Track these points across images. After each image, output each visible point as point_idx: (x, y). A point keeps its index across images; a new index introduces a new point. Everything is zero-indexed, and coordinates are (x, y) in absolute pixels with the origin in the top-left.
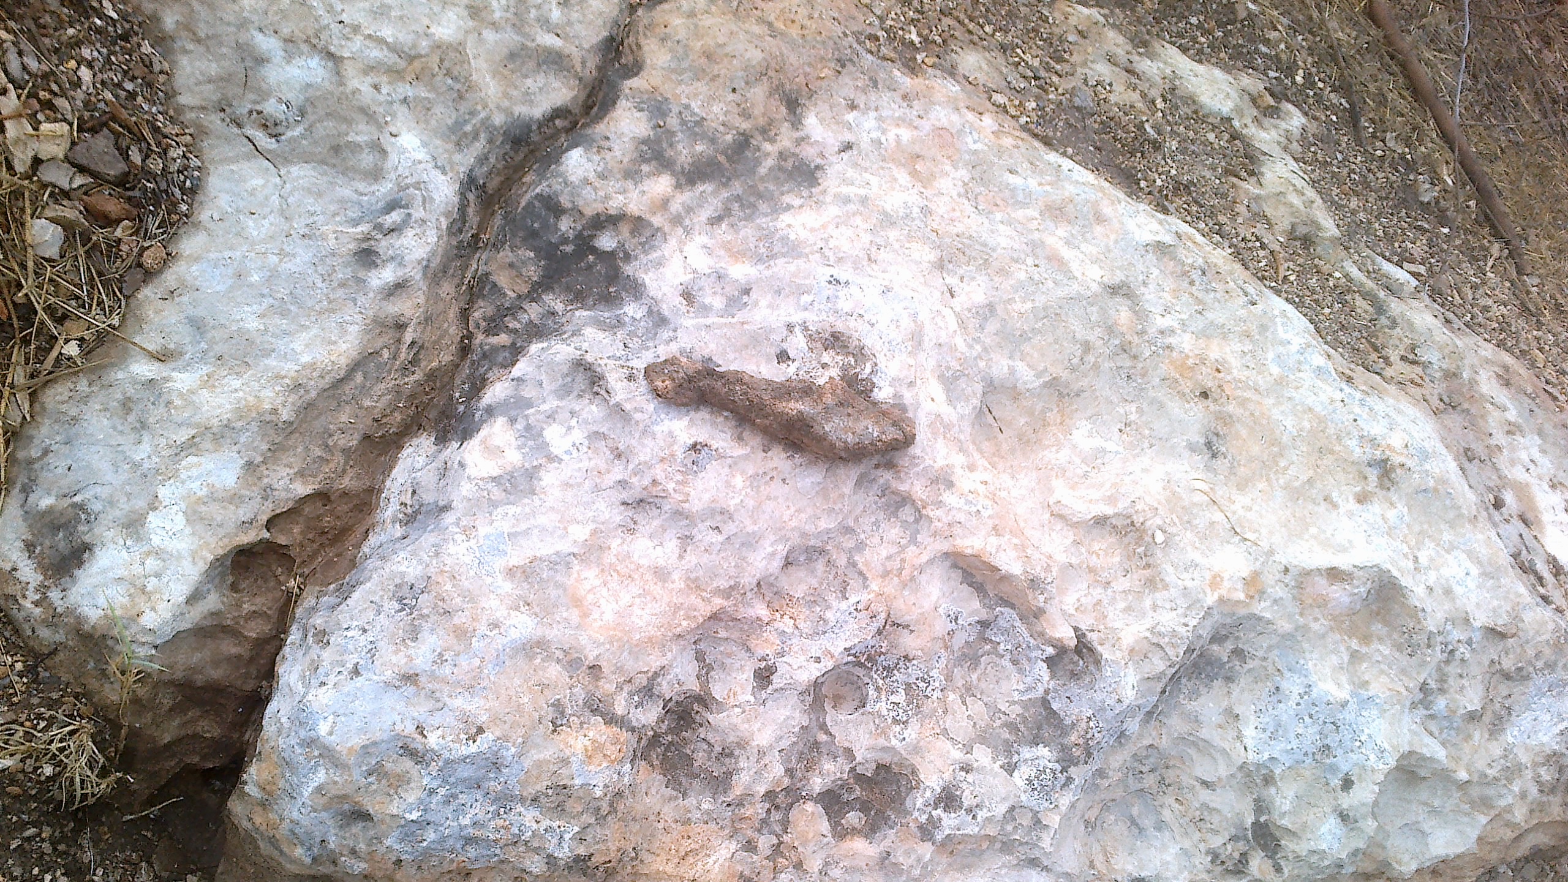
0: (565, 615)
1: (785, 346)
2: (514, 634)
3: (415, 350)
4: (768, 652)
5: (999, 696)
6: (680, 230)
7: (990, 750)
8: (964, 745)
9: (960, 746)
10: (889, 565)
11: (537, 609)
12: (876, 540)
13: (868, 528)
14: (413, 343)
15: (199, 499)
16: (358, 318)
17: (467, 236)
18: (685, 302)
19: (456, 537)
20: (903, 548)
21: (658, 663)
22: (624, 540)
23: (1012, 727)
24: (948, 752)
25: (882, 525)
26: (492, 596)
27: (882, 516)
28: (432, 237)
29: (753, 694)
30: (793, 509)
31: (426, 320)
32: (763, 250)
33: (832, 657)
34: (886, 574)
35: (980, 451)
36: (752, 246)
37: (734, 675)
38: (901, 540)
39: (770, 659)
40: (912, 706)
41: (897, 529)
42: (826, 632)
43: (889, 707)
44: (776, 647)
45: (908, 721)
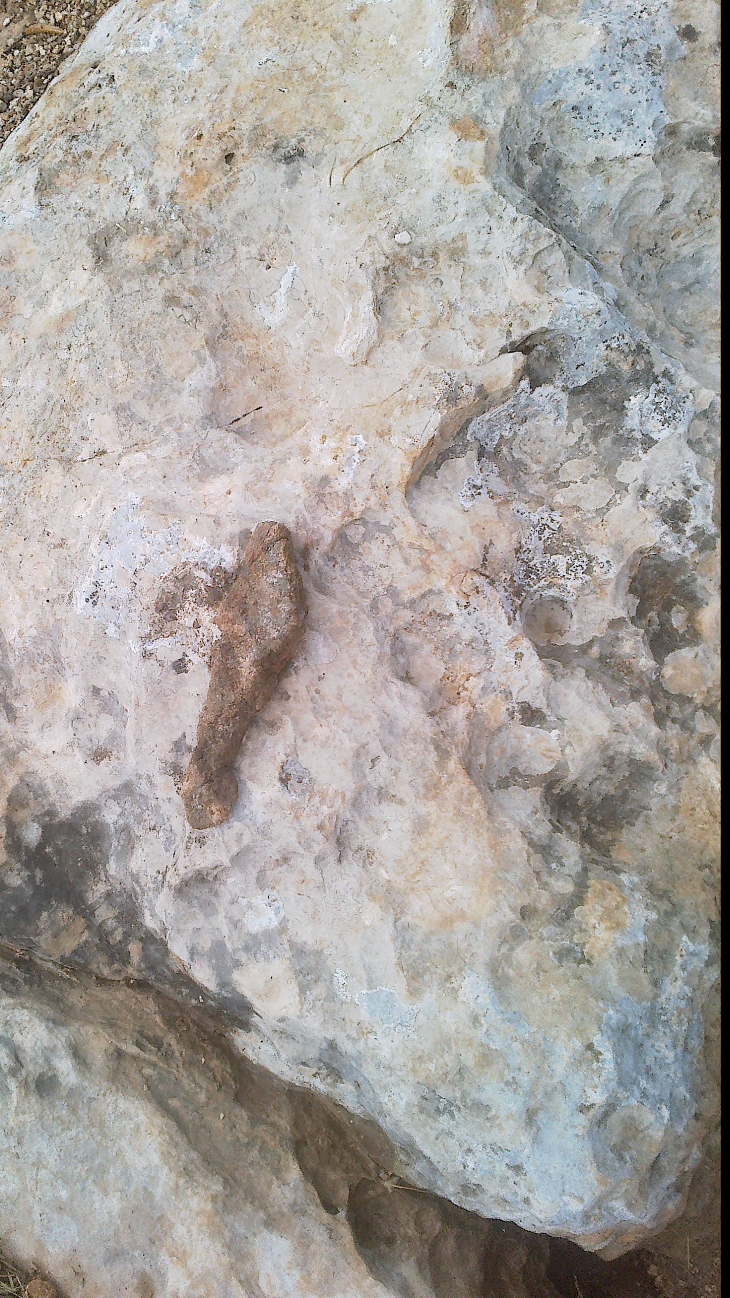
0: (460, 936)
1: (168, 664)
2: (485, 999)
3: (146, 1043)
4: (504, 709)
5: (559, 441)
6: (22, 755)
7: (623, 462)
8: (617, 492)
9: (617, 496)
10: (415, 562)
11: (455, 968)
12: (384, 573)
13: (371, 582)
14: (138, 1044)
15: (303, 1278)
16: (110, 1098)
17: (19, 974)
18: (106, 760)
19: (370, 1045)
20: (396, 543)
21: (519, 840)
22: (380, 863)
24: (624, 511)
25: (367, 563)
26: (441, 1018)
27: (356, 563)
28: (22, 1015)
29: (550, 729)
30: (352, 671)
31: (112, 1025)
32: (47, 666)
33: (516, 639)
34: (426, 568)
35: (284, 438)
36: (41, 676)
37: (525, 747)
38: (385, 544)
39: (513, 707)
40: (571, 550)
41: (372, 547)
42: (486, 642)
43: (572, 577)
44: (499, 700)
45: (588, 556)
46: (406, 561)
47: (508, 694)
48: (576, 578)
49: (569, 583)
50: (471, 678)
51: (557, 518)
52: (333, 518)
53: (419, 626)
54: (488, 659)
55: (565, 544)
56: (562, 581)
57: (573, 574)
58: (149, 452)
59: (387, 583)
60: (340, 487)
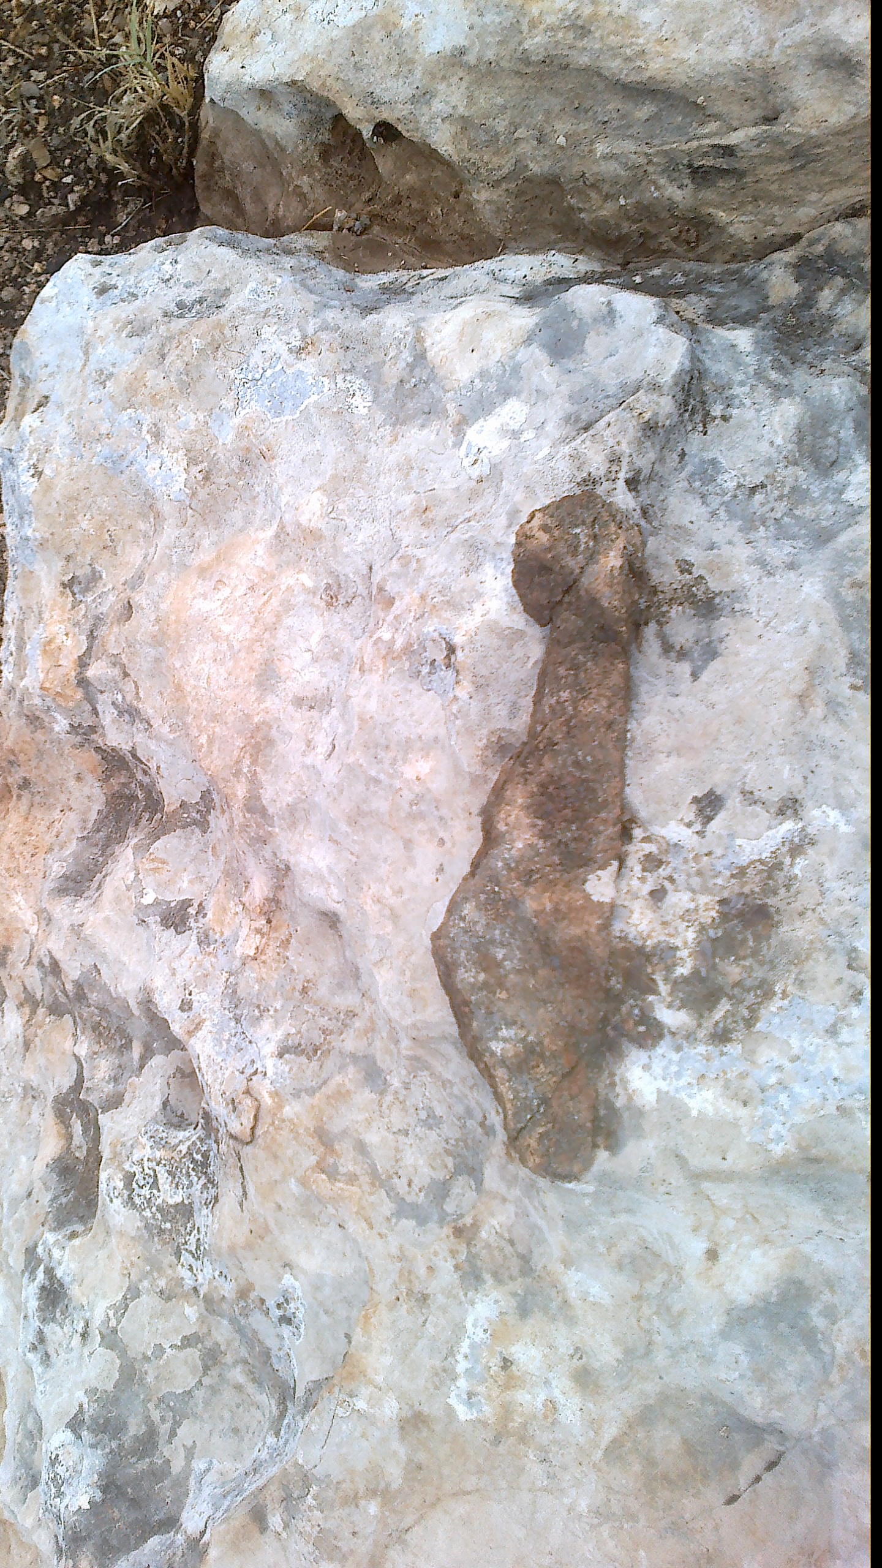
0: (206, 542)
2: (151, 467)
4: (210, 916)
7: (110, 1387)
8: (114, 1331)
9: (113, 1323)
10: (345, 1147)
11: (202, 494)
12: (397, 1119)
19: (296, 332)
20: (378, 1180)
22: (313, 592)
23: (148, 1443)
24: (104, 1297)
26: (201, 415)
29: (157, 903)
34: (324, 1138)
37: (191, 867)
38: (404, 1181)
39: (196, 921)
40: (159, 1216)
41: (426, 1170)
42: (238, 1021)
43: (146, 1164)
44: (217, 929)
45: (134, 1206)
46: (361, 1148)
47: (204, 940)
48: (142, 1163)
49: (147, 1152)
50: (252, 953)
51: (185, 1273)
52: (494, 1222)
53: (331, 1025)
54: (235, 992)
55: (168, 1225)
56: (158, 1154)
57: (147, 1171)
59: (389, 1098)
60: (495, 1294)
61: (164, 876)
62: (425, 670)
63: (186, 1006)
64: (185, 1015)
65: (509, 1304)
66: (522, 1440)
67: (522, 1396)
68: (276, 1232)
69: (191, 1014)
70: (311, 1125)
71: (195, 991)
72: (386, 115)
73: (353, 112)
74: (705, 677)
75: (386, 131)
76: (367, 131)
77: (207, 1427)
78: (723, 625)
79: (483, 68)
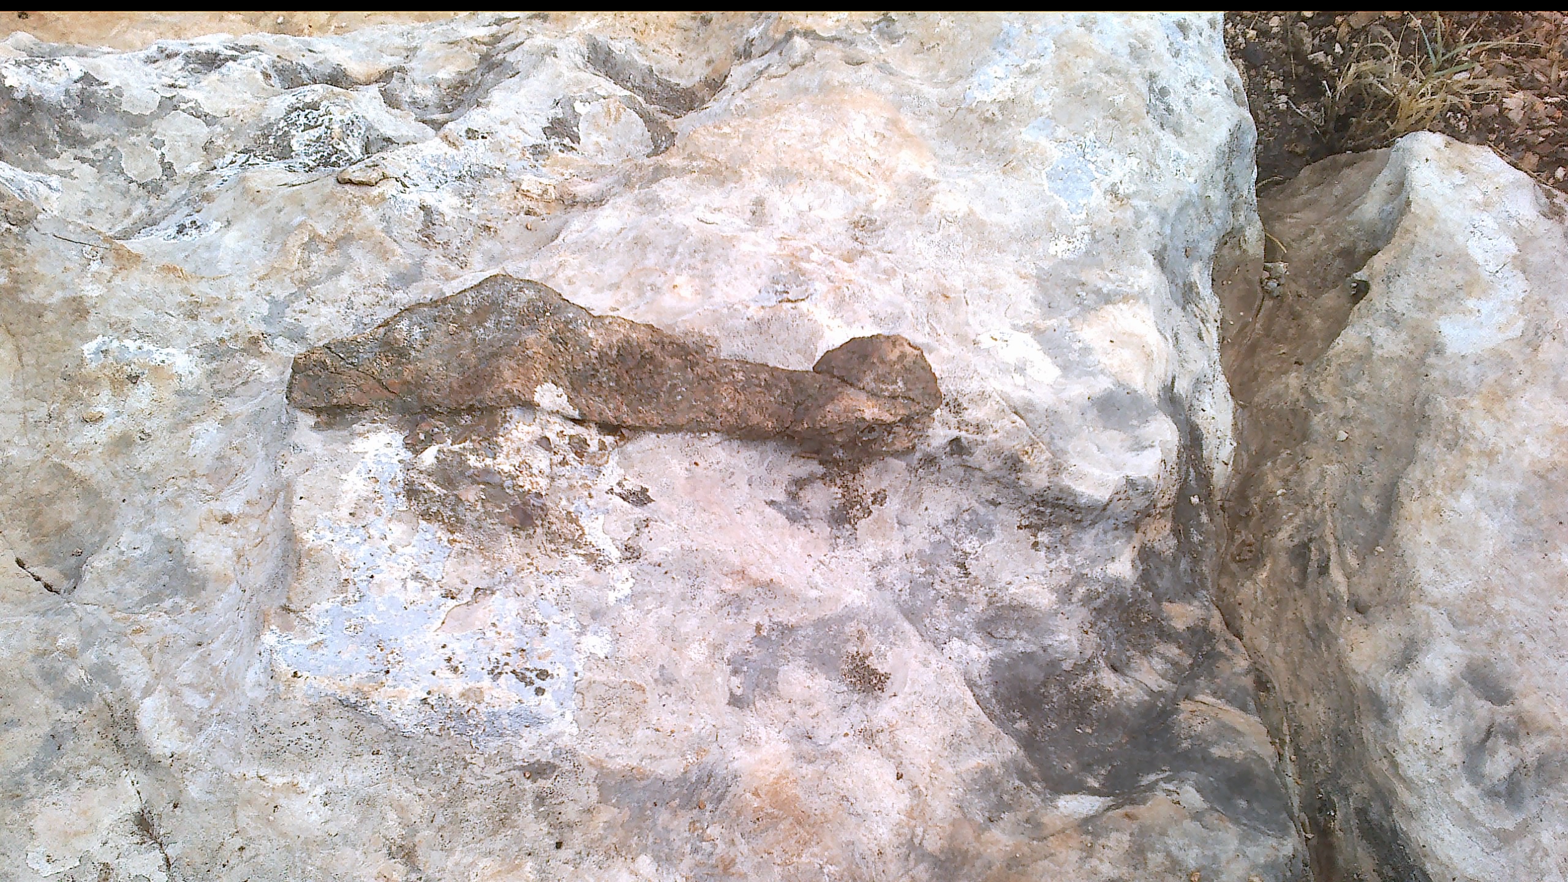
7: (124, 107)
8: (175, 107)
9: (183, 106)
12: (363, 300)
22: (868, 210)
23: (73, 139)
24: (207, 98)
37: (611, 144)
38: (305, 307)
39: (556, 144)
40: (280, 133)
41: (315, 323)
42: (459, 178)
43: (326, 118)
44: (548, 162)
45: (288, 113)
46: (336, 272)
47: (537, 150)
48: (328, 113)
49: (337, 117)
50: (524, 187)
51: (229, 158)
52: (263, 368)
53: (453, 247)
54: (487, 176)
55: (271, 141)
56: (336, 127)
57: (320, 119)
58: (137, 694)
59: (382, 293)
60: (198, 372)
61: (602, 121)
62: (780, 288)
63: (471, 134)
64: (463, 134)
65: (189, 383)
66: (68, 398)
67: (105, 394)
68: (257, 211)
69: (464, 139)
70: (355, 231)
71: (487, 142)
72: (1376, 289)
73: (1378, 262)
74: (770, 511)
75: (1362, 290)
76: (1360, 275)
77: (90, 189)
78: (824, 530)
79: (1423, 370)
